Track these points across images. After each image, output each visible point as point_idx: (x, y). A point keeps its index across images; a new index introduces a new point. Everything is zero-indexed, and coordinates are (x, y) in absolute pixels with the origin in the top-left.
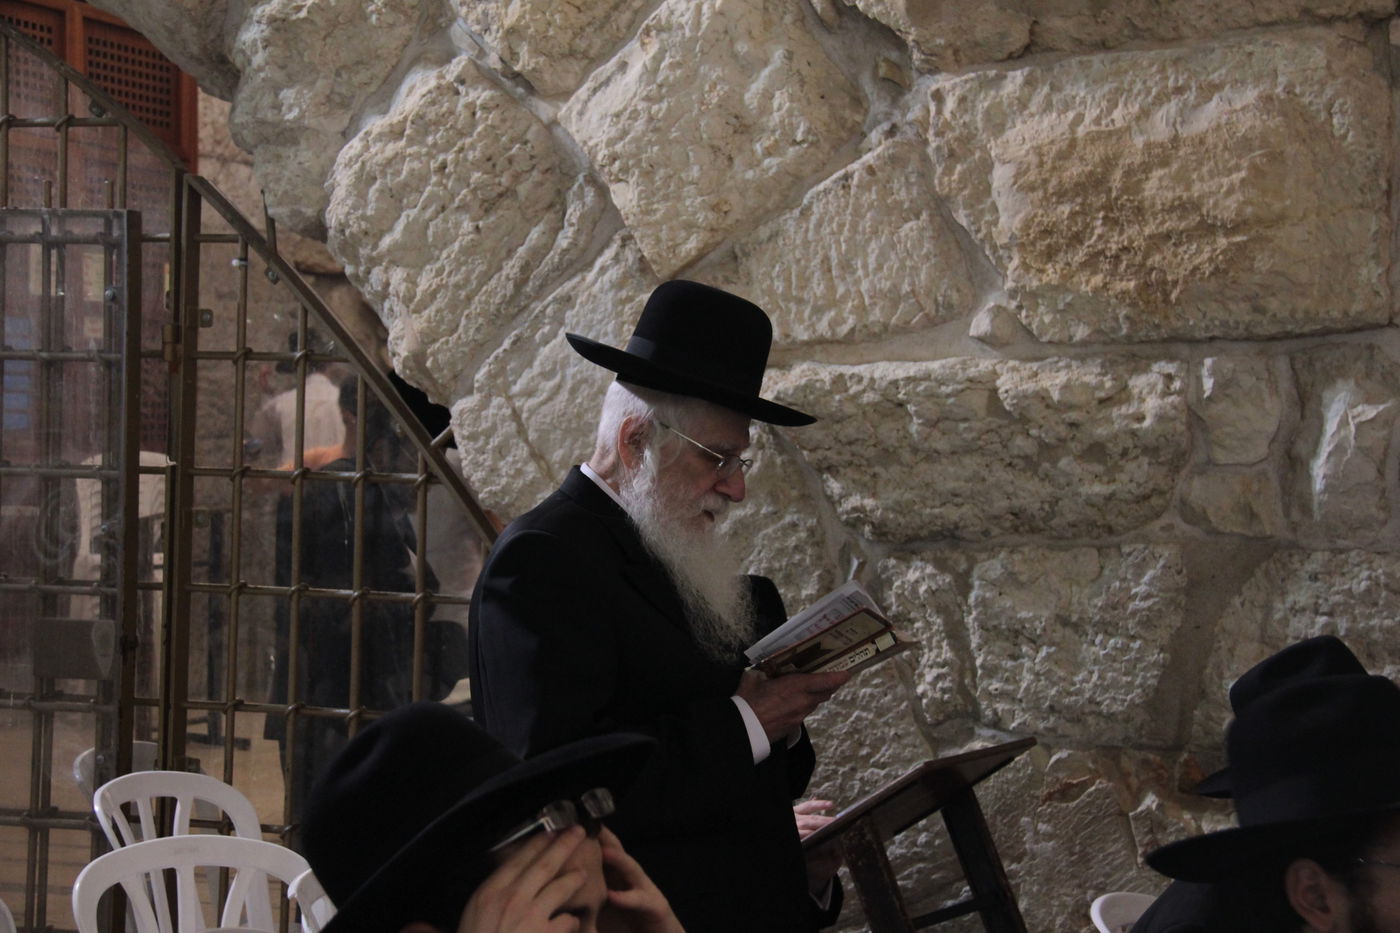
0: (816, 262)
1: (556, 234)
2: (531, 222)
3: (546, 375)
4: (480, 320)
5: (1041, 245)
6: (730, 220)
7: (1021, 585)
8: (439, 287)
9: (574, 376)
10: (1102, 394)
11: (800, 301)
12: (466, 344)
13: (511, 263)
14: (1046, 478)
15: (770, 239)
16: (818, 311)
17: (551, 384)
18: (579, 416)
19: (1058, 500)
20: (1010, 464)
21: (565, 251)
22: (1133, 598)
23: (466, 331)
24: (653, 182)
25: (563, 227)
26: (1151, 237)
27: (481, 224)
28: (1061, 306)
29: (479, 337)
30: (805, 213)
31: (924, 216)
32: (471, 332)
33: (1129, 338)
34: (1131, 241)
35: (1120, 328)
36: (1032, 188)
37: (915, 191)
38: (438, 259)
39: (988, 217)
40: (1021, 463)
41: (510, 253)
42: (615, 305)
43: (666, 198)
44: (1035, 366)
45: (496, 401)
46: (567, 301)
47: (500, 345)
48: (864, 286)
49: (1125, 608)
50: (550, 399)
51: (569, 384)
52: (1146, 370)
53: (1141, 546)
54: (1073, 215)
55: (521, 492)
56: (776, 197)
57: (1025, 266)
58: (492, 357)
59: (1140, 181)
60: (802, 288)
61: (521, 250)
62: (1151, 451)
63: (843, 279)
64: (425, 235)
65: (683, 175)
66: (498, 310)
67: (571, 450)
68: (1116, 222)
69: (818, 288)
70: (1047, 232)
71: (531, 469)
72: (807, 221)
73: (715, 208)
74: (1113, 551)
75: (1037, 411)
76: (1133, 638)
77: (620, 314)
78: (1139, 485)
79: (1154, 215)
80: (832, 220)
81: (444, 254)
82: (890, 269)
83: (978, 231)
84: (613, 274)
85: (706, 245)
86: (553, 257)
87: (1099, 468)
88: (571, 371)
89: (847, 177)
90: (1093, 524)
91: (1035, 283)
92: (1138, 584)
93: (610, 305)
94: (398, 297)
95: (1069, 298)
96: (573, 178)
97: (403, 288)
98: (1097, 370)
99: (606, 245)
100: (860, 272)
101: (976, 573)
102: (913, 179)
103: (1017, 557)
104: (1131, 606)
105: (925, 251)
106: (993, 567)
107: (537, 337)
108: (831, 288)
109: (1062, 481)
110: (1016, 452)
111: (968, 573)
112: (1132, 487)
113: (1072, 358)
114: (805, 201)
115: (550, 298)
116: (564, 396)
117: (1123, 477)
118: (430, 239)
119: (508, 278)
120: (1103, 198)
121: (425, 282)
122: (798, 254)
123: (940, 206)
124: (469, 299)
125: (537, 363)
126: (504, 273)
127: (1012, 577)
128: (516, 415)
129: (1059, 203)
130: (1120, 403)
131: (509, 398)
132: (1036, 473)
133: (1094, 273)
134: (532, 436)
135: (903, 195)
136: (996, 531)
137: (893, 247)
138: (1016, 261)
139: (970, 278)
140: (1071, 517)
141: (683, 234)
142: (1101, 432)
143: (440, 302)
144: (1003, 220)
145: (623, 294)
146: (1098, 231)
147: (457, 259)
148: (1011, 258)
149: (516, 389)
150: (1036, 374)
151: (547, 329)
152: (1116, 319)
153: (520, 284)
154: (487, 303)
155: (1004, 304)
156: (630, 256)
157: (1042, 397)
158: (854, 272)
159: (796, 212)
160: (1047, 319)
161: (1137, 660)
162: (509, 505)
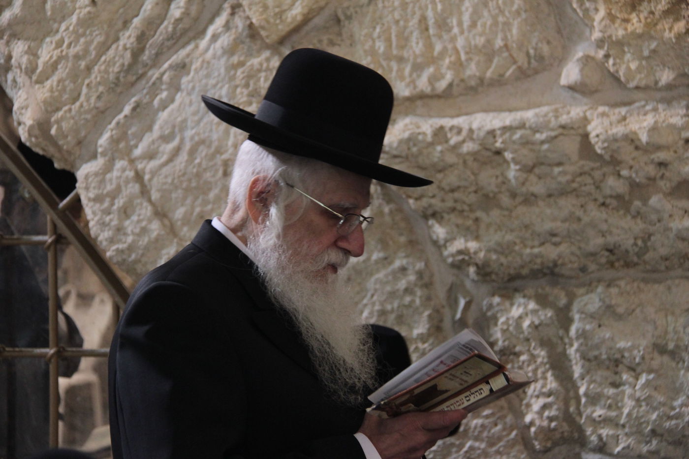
0: (414, 22)
1: (169, 5)
3: (166, 138)
4: (101, 89)
7: (619, 317)
8: (60, 58)
9: (192, 138)
10: (687, 134)
11: (401, 60)
12: (88, 111)
13: (127, 34)
14: (638, 214)
16: (418, 68)
17: (171, 146)
18: (198, 175)
19: (650, 235)
20: (603, 204)
21: (178, 21)
23: (88, 99)
28: (646, 53)
29: (100, 104)
32: (93, 100)
38: (57, 31)
40: (614, 203)
41: (126, 24)
42: (227, 69)
44: (623, 110)
45: (119, 164)
46: (182, 67)
47: (121, 111)
48: (460, 43)
50: (170, 160)
51: (187, 146)
55: (147, 248)
57: (611, 17)
58: (114, 123)
60: (402, 47)
61: (136, 21)
63: (440, 37)
64: (44, 8)
66: (118, 78)
67: (193, 208)
69: (416, 46)
71: (155, 227)
75: (627, 154)
77: (233, 78)
81: (63, 27)
82: (484, 25)
84: (225, 40)
85: (311, 11)
86: (167, 26)
88: (189, 133)
90: (686, 257)
91: (621, 33)
93: (222, 71)
94: (21, 69)
95: (653, 45)
97: (25, 60)
98: (683, 111)
99: (217, 14)
100: (456, 30)
101: (575, 307)
103: (614, 291)
105: (515, 7)
106: (592, 301)
107: (156, 102)
108: (429, 46)
109: (654, 217)
110: (608, 192)
111: (568, 307)
113: (658, 102)
115: (166, 65)
116: (183, 157)
118: (49, 13)
119: (125, 49)
121: (46, 53)
122: (397, 15)
124: (89, 69)
125: (156, 127)
126: (121, 43)
127: (609, 309)
128: (139, 177)
131: (132, 161)
132: (628, 211)
133: (677, 20)
134: (155, 196)
136: (592, 267)
137: (486, 4)
138: (602, 13)
139: (559, 31)
140: (663, 251)
143: (61, 72)
145: (235, 59)
147: (75, 32)
148: (597, 10)
149: (137, 152)
150: (624, 118)
151: (164, 95)
153: (137, 54)
154: (106, 72)
155: (592, 54)
156: (239, 23)
157: (631, 139)
158: (450, 30)
160: (633, 66)
162: (137, 261)
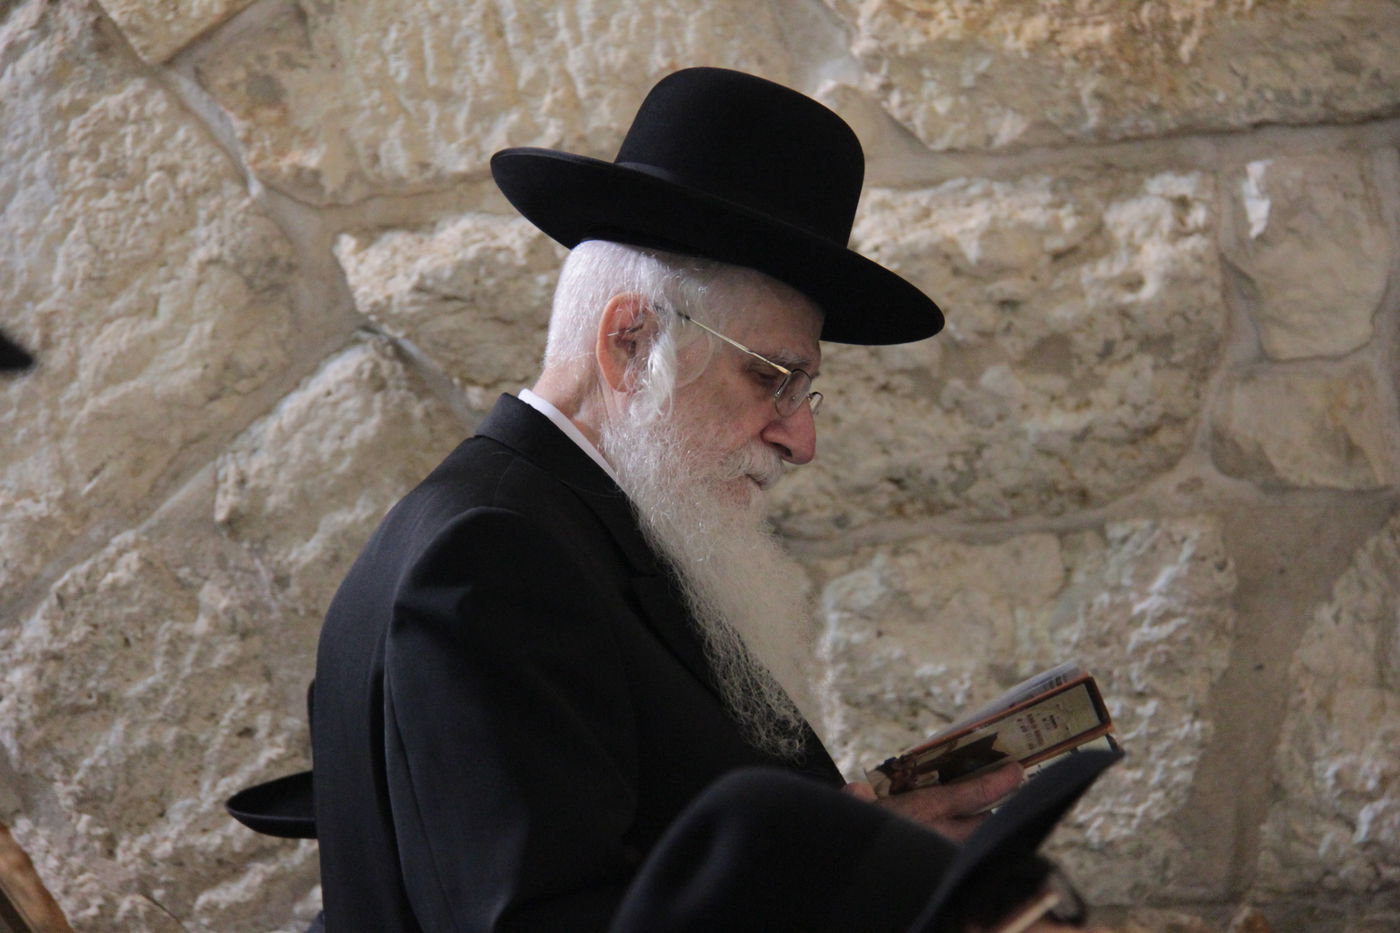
0: (471, 19)
7: (919, 615)
10: (1057, 243)
11: (445, 97)
14: (956, 406)
16: (485, 113)
19: (980, 448)
20: (885, 388)
22: (1136, 621)
28: (968, 81)
33: (1102, 137)
35: (1083, 116)
40: (906, 383)
42: (47, 120)
44: (924, 197)
48: (575, 60)
49: (1122, 643)
52: (1135, 192)
53: (1145, 524)
57: (896, 10)
60: (450, 71)
62: (1157, 344)
63: (531, 50)
69: (480, 69)
74: (1089, 537)
76: (1141, 696)
77: (59, 138)
78: (1137, 409)
82: (624, 24)
84: (39, 56)
87: (1057, 383)
90: (1053, 489)
91: (916, 40)
92: (1144, 595)
93: (35, 122)
95: (984, 64)
98: (1046, 197)
100: (564, 35)
101: (829, 597)
103: (907, 561)
104: (1135, 637)
106: (867, 584)
108: (508, 68)
109: (990, 411)
110: (898, 362)
112: (1124, 413)
113: (993, 178)
117: (1104, 396)
127: (901, 602)
130: (1093, 256)
132: (936, 398)
133: (1029, 14)
136: (860, 516)
139: (781, 38)
140: (1009, 479)
142: (1062, 313)
145: (64, 97)
150: (926, 213)
152: (1075, 99)
155: (854, 83)
156: (72, 19)
157: (946, 255)
158: (551, 34)
160: (942, 106)
161: (1154, 737)
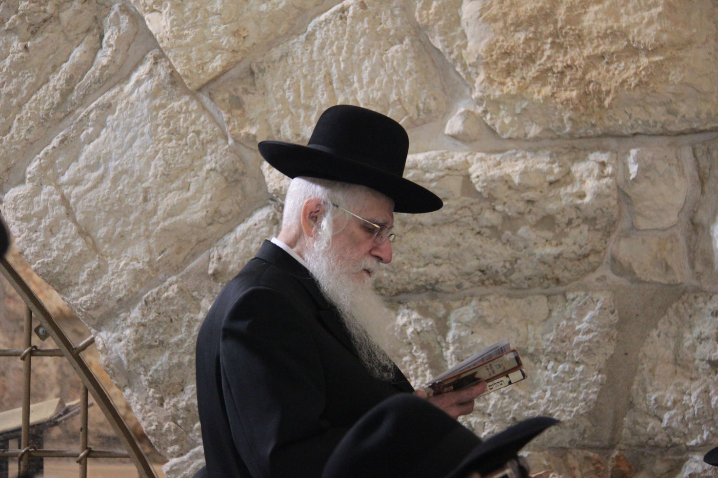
0: (320, 77)
1: (96, 54)
2: (74, 43)
3: (91, 168)
4: (31, 123)
5: (502, 64)
6: (248, 44)
7: (489, 325)
9: (116, 168)
10: (551, 178)
11: (307, 108)
12: (19, 143)
13: (57, 77)
14: (508, 242)
15: (281, 58)
17: (96, 174)
18: (120, 200)
19: (516, 259)
20: (479, 233)
21: (105, 67)
22: (577, 333)
23: (18, 131)
24: (183, 13)
25: (101, 47)
26: (589, 57)
27: (29, 44)
28: (518, 111)
29: (29, 136)
30: (310, 38)
31: (407, 41)
32: (23, 133)
33: (571, 136)
34: (573, 60)
35: (564, 128)
36: (495, 20)
37: (399, 21)
39: (458, 42)
40: (488, 232)
41: (55, 68)
42: (150, 110)
43: (194, 25)
44: (498, 157)
45: (47, 189)
46: (108, 107)
47: (50, 143)
48: (360, 96)
49: (571, 341)
50: (94, 187)
51: (111, 174)
52: (584, 159)
53: (582, 293)
54: (527, 41)
55: (70, 262)
56: (285, 26)
57: (490, 81)
58: (42, 153)
59: (579, 15)
60: (310, 98)
61: (65, 66)
62: (590, 221)
63: (343, 90)
65: (208, 7)
66: (47, 115)
67: (114, 228)
68: (561, 46)
70: (507, 54)
71: (79, 244)
72: (312, 44)
73: (235, 34)
74: (560, 298)
75: (502, 192)
76: (577, 363)
77: (155, 118)
78: (581, 247)
79: (591, 41)
80: (332, 43)
82: (381, 82)
83: (451, 53)
84: (148, 86)
85: (229, 63)
86: (94, 72)
87: (549, 235)
88: (112, 164)
89: (343, 10)
90: (545, 277)
91: (498, 93)
92: (580, 323)
93: (145, 111)
95: (525, 105)
96: (109, 8)
98: (547, 159)
99: (141, 62)
100: (356, 85)
101: (453, 317)
102: (397, 12)
103: (485, 304)
104: (576, 339)
105: (408, 68)
106: (468, 312)
107: (82, 136)
108: (333, 97)
109: (521, 245)
110: (485, 223)
111: (446, 317)
112: (575, 248)
113: (527, 150)
114: (309, 29)
115: (93, 105)
116: (107, 184)
117: (568, 241)
119: (55, 89)
120: (551, 27)
122: (305, 71)
123: (419, 33)
124: (20, 106)
125: (82, 158)
126: (51, 84)
127: (481, 319)
128: (65, 200)
129: (515, 31)
130: (566, 184)
131: (58, 187)
132: (499, 238)
133: (544, 85)
134: (79, 217)
135: (389, 24)
136: (467, 284)
137: (382, 65)
138: (482, 76)
139: (444, 90)
140: (528, 273)
141: (210, 54)
142: (552, 207)
144: (471, 44)
145: (157, 102)
146: (547, 53)
147: (8, 73)
148: (477, 74)
149: (64, 178)
150: (499, 163)
151: (90, 130)
152: (561, 120)
153: (66, 94)
154: (37, 108)
155: (472, 109)
156: (162, 71)
157: (506, 181)
158: (351, 84)
159: (302, 37)
160: (507, 121)
161: (581, 380)
162: (59, 274)
